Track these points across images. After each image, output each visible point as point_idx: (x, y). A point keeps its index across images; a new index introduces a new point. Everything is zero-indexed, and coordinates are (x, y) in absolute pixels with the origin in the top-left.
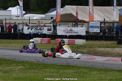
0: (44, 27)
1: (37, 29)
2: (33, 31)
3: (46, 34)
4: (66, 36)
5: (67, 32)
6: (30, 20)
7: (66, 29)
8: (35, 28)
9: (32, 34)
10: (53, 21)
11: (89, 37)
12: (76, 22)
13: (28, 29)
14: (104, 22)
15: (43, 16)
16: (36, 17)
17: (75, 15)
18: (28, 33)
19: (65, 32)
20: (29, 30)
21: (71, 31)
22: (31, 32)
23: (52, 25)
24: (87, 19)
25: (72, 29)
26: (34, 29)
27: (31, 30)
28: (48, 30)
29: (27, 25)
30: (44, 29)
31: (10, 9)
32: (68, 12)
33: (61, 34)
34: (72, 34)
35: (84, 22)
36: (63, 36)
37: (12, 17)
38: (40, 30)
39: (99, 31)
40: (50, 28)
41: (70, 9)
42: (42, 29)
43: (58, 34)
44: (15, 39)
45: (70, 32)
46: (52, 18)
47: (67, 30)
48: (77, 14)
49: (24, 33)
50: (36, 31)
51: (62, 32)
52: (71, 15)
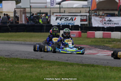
0: (77, 17)
1: (68, 20)
2: (63, 22)
3: (78, 26)
4: (103, 28)
5: (105, 23)
6: (60, 8)
7: (103, 20)
8: (66, 18)
9: (61, 25)
13: (56, 20)
18: (57, 24)
19: (102, 23)
20: (58, 21)
21: (110, 22)
22: (60, 24)
25: (111, 19)
26: (64, 19)
27: (61, 20)
28: (82, 20)
30: (76, 20)
33: (97, 26)
34: (111, 26)
36: (100, 27)
38: (71, 21)
40: (85, 18)
42: (74, 19)
43: (94, 25)
44: (41, 32)
45: (109, 24)
47: (105, 20)
49: (52, 25)
50: (66, 22)
51: (99, 23)
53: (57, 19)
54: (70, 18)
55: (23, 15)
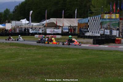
0: (40, 29)
2: (34, 31)
3: (41, 33)
4: (51, 34)
7: (51, 30)
9: (34, 33)
10: (45, 26)
11: (63, 34)
12: (56, 26)
14: (70, 26)
15: (39, 24)
16: (35, 24)
17: (56, 23)
20: (33, 31)
21: (54, 31)
23: (44, 28)
24: (62, 25)
28: (42, 31)
29: (31, 28)
31: (21, 20)
32: (52, 22)
35: (60, 26)
37: (23, 24)
38: (38, 31)
39: (68, 31)
40: (43, 30)
41: (53, 20)
43: (47, 33)
46: (43, 25)
48: (56, 22)
49: (30, 33)
50: (36, 31)
52: (53, 23)
53: (32, 30)
54: (37, 30)
55: (18, 29)
